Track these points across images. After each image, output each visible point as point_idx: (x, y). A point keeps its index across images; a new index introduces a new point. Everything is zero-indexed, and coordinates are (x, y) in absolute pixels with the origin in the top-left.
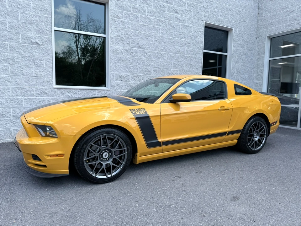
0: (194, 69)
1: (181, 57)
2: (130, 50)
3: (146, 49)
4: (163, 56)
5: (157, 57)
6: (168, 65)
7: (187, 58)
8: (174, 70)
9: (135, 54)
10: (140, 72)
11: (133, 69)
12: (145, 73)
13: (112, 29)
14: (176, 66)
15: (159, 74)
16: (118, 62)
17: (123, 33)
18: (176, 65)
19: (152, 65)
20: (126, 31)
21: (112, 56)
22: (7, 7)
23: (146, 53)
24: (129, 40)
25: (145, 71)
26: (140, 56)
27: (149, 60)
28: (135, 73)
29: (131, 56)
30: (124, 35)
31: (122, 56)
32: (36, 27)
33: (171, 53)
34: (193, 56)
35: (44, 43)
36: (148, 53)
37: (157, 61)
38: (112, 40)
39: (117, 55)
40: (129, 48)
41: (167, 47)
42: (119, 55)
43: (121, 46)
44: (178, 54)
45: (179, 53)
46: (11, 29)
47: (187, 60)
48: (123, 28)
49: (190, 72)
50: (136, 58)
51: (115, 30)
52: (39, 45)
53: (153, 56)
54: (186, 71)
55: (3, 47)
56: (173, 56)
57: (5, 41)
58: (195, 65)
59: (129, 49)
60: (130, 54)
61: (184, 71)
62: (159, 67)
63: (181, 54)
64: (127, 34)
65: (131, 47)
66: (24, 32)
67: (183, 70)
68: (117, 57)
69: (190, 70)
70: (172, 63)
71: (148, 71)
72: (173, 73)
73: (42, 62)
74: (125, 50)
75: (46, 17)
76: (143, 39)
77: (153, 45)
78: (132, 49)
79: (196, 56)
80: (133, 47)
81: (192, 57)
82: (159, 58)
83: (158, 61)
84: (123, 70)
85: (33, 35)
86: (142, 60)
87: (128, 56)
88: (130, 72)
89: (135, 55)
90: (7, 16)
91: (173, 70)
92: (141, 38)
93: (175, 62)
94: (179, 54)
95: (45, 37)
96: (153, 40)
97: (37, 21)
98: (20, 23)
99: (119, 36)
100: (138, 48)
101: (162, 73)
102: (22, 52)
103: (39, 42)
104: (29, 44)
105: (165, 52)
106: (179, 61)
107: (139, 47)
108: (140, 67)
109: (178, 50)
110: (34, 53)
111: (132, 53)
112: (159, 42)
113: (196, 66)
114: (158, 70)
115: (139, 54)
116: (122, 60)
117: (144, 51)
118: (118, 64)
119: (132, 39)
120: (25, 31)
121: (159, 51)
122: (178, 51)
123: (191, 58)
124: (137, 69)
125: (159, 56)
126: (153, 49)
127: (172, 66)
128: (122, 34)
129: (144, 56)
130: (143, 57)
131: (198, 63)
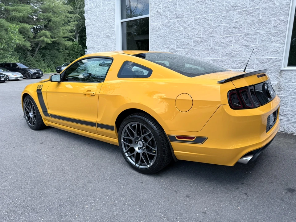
0: (267, 29)
1: (239, 13)
2: (168, 23)
3: (185, 17)
4: (208, 20)
5: (199, 24)
6: (216, 31)
7: (252, 13)
8: (226, 37)
9: (172, 26)
10: (179, 46)
11: (170, 45)
12: (184, 47)
13: (152, 6)
14: (229, 30)
15: (201, 45)
16: (157, 40)
17: (161, 7)
18: (230, 28)
19: (191, 35)
20: (164, 4)
21: (151, 34)
22: (98, 16)
23: (185, 22)
24: (166, 13)
25: (184, 45)
26: (178, 28)
27: (188, 30)
28: (173, 49)
29: (168, 30)
30: (162, 8)
31: (160, 32)
32: (108, 25)
33: (220, 12)
34: (266, 6)
35: (112, 35)
36: (188, 21)
37: (199, 30)
38: (152, 18)
39: (156, 33)
40: (167, 21)
41: (214, 5)
42: (158, 32)
43: (159, 22)
44: (233, 10)
45: (235, 8)
46: (99, 29)
47: (252, 16)
48: (161, 2)
49: (259, 35)
50: (173, 31)
51: (154, 7)
52: (110, 37)
53: (193, 24)
54: (249, 34)
55: (97, 42)
56: (224, 17)
57: (97, 38)
58: (271, 21)
59: (166, 23)
60: (168, 28)
61: (246, 35)
62: (202, 36)
63: (238, 9)
64: (165, 7)
65: (169, 20)
66: (104, 30)
67: (244, 34)
68: (156, 34)
69: (258, 31)
70: (222, 27)
71: (186, 44)
72: (223, 41)
73: (111, 49)
74: (162, 25)
75: (113, 14)
76: (182, 6)
77: (194, 9)
78: (170, 22)
79: (274, 3)
80: (170, 20)
81: (263, 9)
82: (201, 25)
83: (201, 28)
84: (161, 48)
85: (107, 31)
86: (180, 32)
87: (166, 31)
88: (168, 48)
89: (172, 28)
90: (98, 22)
91: (224, 36)
92: (180, 5)
93: (226, 25)
94: (235, 10)
95: (112, 30)
96: (195, 3)
97: (109, 19)
98: (102, 24)
99: (157, 12)
100: (176, 19)
101: (206, 44)
102: (104, 44)
103: (109, 35)
104: (106, 37)
105: (210, 13)
106: (235, 21)
107: (177, 17)
108: (177, 40)
109: (233, 4)
110: (108, 44)
111: (169, 26)
112: (201, 3)
113: (273, 22)
114: (199, 41)
115: (177, 26)
116: (160, 37)
117: (182, 20)
118: (157, 41)
119: (170, 10)
120: (104, 28)
121: (201, 14)
122: (233, 7)
123: (261, 10)
124: (174, 44)
125: (201, 22)
126: (194, 14)
127: (222, 30)
128: (160, 9)
129: (182, 26)
130: (181, 28)
131: (278, 16)
